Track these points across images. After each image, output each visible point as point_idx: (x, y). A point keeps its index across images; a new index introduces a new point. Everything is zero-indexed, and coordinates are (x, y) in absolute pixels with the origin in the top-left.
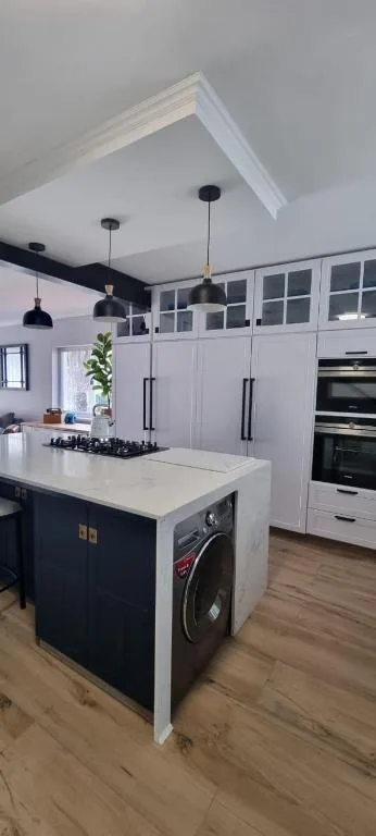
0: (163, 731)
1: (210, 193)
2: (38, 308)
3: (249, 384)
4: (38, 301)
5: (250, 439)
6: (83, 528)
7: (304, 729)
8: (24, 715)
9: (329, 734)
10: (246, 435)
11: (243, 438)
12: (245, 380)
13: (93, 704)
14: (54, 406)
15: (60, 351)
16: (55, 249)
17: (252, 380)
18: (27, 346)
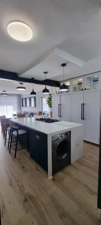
0: (50, 177)
1: (64, 65)
2: (33, 91)
3: (83, 105)
4: (33, 90)
5: (83, 119)
6: (37, 136)
7: (81, 183)
8: (26, 170)
9: (86, 185)
10: (82, 118)
11: (82, 119)
12: (82, 104)
13: (38, 170)
14: (41, 111)
15: (42, 98)
16: (36, 78)
17: (84, 104)
18: (35, 97)
